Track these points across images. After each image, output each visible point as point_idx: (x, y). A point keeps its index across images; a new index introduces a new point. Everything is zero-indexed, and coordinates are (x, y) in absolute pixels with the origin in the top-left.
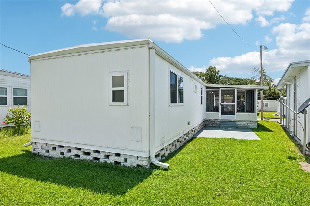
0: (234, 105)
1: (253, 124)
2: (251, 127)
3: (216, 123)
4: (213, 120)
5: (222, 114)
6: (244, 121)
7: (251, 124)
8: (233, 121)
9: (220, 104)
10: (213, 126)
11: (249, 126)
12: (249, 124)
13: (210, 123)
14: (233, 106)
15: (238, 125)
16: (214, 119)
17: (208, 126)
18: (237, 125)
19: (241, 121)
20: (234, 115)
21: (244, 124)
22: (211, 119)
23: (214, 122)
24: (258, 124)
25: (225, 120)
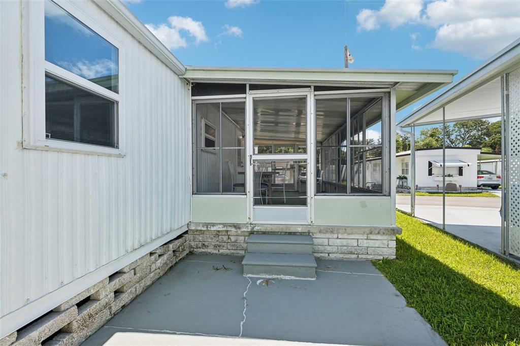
0: (305, 161)
1: (377, 244)
2: (370, 257)
3: (233, 239)
4: (220, 228)
5: (257, 203)
6: (345, 229)
7: (371, 243)
8: (300, 230)
9: (248, 159)
10: (222, 255)
11: (364, 251)
12: (365, 243)
13: (211, 241)
14: (300, 167)
15: (321, 248)
16: (225, 225)
17: (202, 254)
18: (316, 248)
19: (331, 230)
20: (304, 203)
21: (344, 242)
22: (214, 225)
23: (225, 238)
24: (398, 241)
25: (269, 229)
